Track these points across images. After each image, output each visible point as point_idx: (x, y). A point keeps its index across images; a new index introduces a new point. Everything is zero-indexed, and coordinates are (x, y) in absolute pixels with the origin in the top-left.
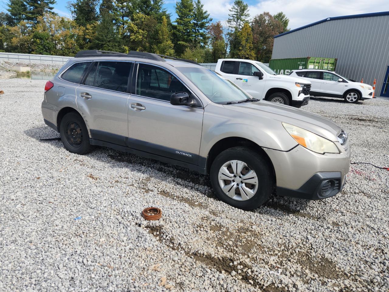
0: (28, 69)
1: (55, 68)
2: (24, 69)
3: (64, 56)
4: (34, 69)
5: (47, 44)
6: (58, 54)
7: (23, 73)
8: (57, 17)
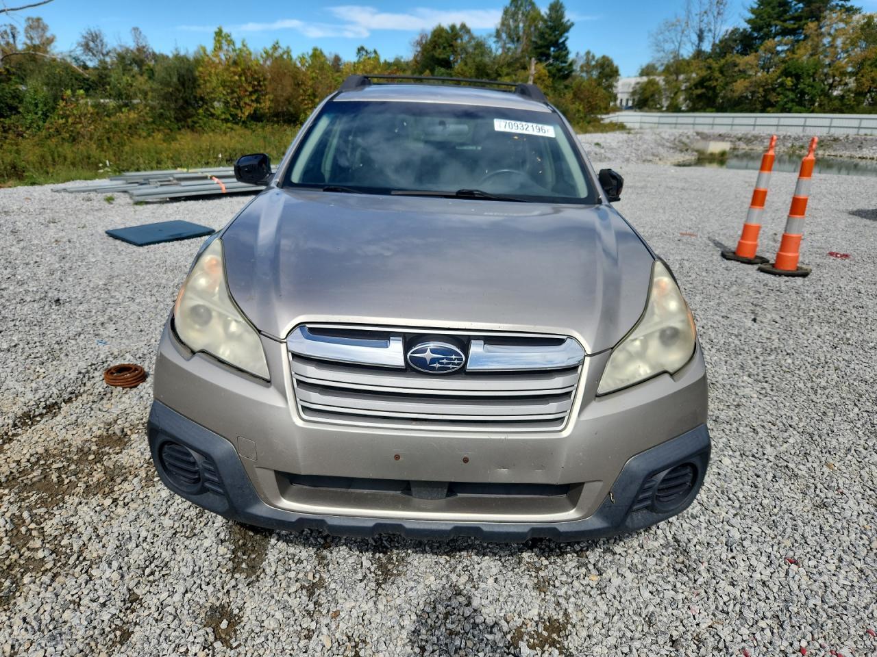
0: (725, 146)
1: (797, 144)
2: (716, 147)
3: (842, 112)
4: (750, 147)
5: (809, 86)
6: (827, 108)
7: (712, 154)
8: (856, 17)
